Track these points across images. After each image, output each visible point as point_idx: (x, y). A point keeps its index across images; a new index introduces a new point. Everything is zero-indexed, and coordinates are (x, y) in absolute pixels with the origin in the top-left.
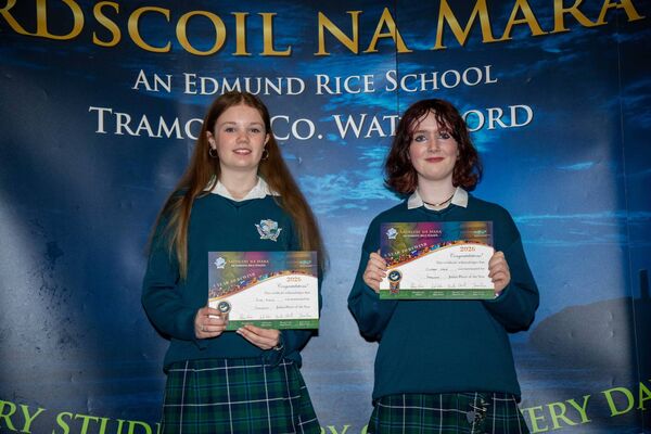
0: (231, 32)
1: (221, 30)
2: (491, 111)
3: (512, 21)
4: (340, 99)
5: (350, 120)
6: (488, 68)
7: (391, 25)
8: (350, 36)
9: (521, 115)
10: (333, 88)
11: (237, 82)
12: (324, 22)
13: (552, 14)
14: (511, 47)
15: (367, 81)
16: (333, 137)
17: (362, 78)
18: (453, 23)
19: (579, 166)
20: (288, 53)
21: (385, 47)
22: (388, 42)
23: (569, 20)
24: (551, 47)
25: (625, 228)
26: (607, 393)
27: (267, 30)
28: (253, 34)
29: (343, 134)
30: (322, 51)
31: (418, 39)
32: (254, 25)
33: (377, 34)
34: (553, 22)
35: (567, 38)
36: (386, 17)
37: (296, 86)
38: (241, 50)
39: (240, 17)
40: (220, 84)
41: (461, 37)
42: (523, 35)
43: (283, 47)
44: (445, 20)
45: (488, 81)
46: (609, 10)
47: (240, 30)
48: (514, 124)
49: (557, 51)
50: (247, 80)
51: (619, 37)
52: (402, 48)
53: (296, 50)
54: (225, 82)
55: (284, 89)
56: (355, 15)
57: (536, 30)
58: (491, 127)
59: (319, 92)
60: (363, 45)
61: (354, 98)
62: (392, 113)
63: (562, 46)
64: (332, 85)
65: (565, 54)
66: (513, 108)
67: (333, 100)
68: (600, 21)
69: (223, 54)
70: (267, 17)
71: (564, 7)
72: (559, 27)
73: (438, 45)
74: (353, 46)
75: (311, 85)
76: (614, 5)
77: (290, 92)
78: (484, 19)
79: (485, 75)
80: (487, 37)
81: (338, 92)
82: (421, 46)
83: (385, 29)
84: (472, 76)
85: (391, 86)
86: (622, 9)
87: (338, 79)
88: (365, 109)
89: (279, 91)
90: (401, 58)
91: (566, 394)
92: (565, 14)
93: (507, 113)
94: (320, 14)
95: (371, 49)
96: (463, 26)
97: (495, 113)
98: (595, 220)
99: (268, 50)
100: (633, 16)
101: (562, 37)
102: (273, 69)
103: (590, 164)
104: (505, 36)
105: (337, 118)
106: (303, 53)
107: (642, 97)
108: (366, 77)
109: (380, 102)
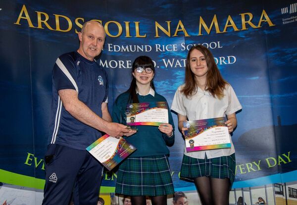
0: (124, 29)
1: (120, 28)
2: (220, 58)
3: (227, 25)
4: (165, 53)
5: (169, 61)
6: (219, 42)
7: (182, 26)
8: (167, 30)
9: (232, 60)
10: (162, 49)
11: (127, 47)
12: (157, 25)
13: (241, 23)
14: (227, 35)
15: (174, 47)
16: (163, 67)
17: (172, 46)
18: (205, 26)
19: (254, 78)
20: (145, 36)
21: (180, 34)
22: (182, 33)
23: (247, 25)
24: (241, 35)
25: (272, 101)
26: (267, 160)
27: (137, 28)
28: (132, 29)
29: (166, 66)
30: (157, 36)
31: (192, 32)
32: (132, 26)
33: (177, 30)
34: (242, 26)
35: (247, 32)
36: (180, 23)
37: (148, 48)
38: (128, 35)
39: (127, 23)
40: (121, 48)
41: (208, 31)
42: (231, 30)
43: (143, 34)
44: (202, 25)
45: (219, 47)
46: (262, 22)
47: (127, 28)
48: (229, 63)
49: (244, 37)
50: (131, 46)
51: (266, 32)
52: (186, 35)
53: (148, 35)
54: (123, 47)
55: (144, 49)
56: (169, 23)
57: (236, 29)
58: (221, 64)
59: (157, 51)
60: (172, 33)
61: (170, 53)
62: (184, 58)
63: (246, 35)
64: (161, 48)
65: (247, 38)
66: (229, 57)
67: (162, 54)
68: (259, 26)
69: (121, 37)
70: (137, 23)
71: (246, 21)
72: (244, 28)
73: (200, 34)
74: (169, 34)
75: (154, 48)
76: (264, 20)
77: (146, 51)
78: (216, 24)
79: (218, 45)
80: (218, 31)
81: (164, 50)
82: (193, 34)
83: (180, 28)
84: (213, 45)
85: (183, 48)
86: (267, 22)
87: (163, 46)
88: (174, 57)
89: (142, 50)
90: (186, 38)
91: (252, 160)
92: (246, 23)
93: (227, 59)
94: (156, 22)
95: (175, 35)
96: (209, 27)
97: (222, 59)
98: (260, 98)
99: (138, 35)
100: (271, 24)
101: (245, 31)
102: (140, 42)
103: (258, 77)
104: (224, 31)
105: (164, 60)
106: (150, 37)
107: (275, 54)
108: (174, 45)
109: (179, 54)
